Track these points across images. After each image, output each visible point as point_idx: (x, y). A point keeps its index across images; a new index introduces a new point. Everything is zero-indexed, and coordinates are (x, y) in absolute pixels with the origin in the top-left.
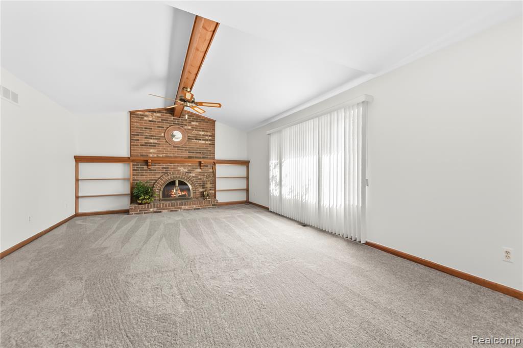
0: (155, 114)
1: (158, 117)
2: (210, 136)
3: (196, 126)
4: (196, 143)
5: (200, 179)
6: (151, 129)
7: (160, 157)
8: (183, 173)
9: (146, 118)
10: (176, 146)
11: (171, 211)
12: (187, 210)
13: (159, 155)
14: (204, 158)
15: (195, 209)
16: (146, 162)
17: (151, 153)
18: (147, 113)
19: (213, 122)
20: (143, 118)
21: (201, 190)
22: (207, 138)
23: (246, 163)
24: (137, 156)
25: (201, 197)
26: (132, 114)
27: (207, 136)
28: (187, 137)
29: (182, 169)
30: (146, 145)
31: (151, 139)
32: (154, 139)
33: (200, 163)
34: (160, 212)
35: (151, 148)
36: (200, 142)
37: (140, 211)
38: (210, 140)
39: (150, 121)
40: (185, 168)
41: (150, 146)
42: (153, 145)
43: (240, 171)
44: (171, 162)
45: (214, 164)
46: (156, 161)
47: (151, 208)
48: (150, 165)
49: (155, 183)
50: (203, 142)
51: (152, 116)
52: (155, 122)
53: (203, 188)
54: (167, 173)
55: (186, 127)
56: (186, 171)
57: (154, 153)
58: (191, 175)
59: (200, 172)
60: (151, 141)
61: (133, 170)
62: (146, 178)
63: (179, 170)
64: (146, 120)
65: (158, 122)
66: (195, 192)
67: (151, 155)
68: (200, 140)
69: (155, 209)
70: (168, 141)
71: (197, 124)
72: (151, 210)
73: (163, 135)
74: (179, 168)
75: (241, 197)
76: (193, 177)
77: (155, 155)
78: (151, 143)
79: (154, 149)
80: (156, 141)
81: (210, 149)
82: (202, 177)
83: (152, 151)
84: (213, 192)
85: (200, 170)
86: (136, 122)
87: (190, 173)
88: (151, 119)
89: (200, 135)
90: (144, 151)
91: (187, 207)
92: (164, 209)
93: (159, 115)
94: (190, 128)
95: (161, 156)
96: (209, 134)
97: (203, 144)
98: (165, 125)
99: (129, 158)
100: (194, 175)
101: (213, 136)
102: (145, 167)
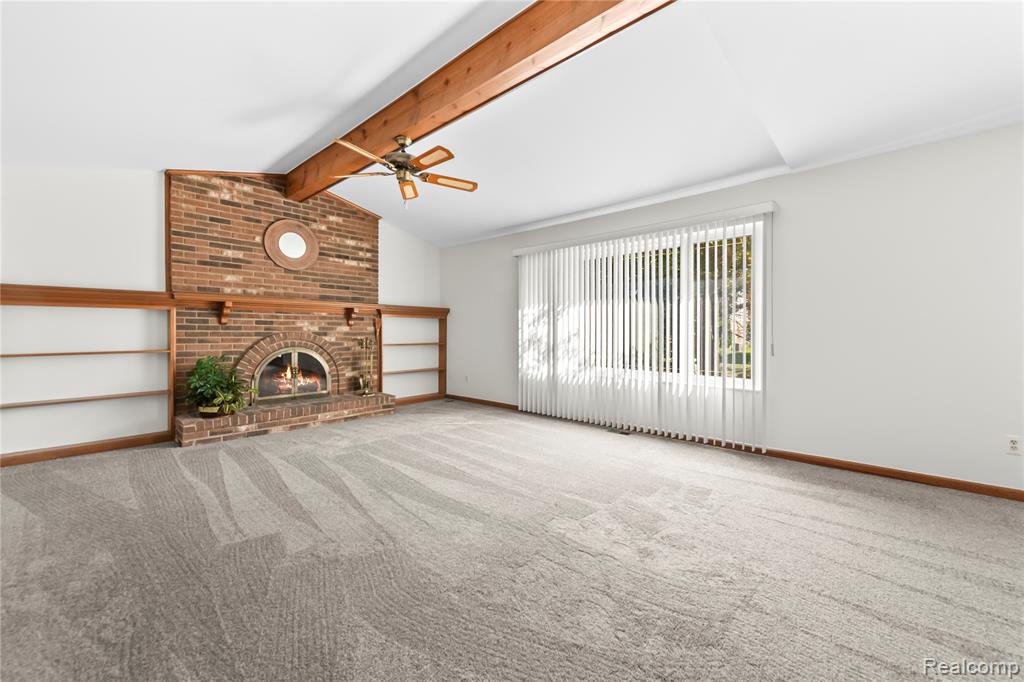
0: (237, 185)
1: (246, 194)
2: (368, 251)
3: (337, 224)
4: (337, 265)
5: (348, 349)
6: (229, 222)
7: (251, 295)
8: (309, 335)
9: (213, 194)
10: (291, 270)
11: (292, 428)
12: (330, 422)
13: (249, 290)
14: (355, 300)
15: (346, 419)
16: (218, 308)
17: (228, 284)
18: (217, 181)
19: (372, 220)
20: (205, 192)
21: (349, 374)
22: (361, 254)
23: (440, 315)
24: (189, 290)
25: (350, 390)
26: (170, 177)
27: (361, 249)
28: (317, 251)
29: (307, 326)
30: (213, 262)
31: (229, 248)
32: (235, 248)
33: (349, 312)
34: (266, 432)
35: (229, 273)
36: (347, 262)
37: (211, 434)
38: (368, 260)
39: (223, 202)
40: (312, 324)
41: (224, 265)
42: (234, 265)
43: (428, 330)
44: (280, 308)
45: (379, 313)
46: (244, 306)
47: (243, 424)
48: (227, 315)
49: (237, 362)
50: (354, 263)
51: (230, 191)
52: (239, 205)
53: (354, 369)
54: (270, 336)
55: (314, 226)
56: (316, 329)
57: (237, 285)
58: (327, 338)
59: (347, 334)
60: (229, 253)
61: (178, 327)
62: (213, 347)
63: (301, 328)
64: (213, 199)
65: (247, 207)
66: (337, 379)
67: (228, 290)
68: (347, 258)
69: (253, 427)
70: (272, 258)
71: (340, 220)
72: (243, 429)
73: (258, 239)
74: (299, 324)
75: (430, 386)
76: (332, 344)
77: (239, 291)
78: (227, 259)
79: (233, 273)
80: (240, 255)
81: (367, 281)
82: (351, 344)
83: (229, 278)
84: (376, 377)
85: (346, 329)
86: (186, 201)
87: (325, 334)
88: (227, 197)
89: (347, 247)
90: (210, 277)
91: (329, 416)
92: (274, 425)
93: (247, 188)
94: (323, 228)
95: (254, 292)
96: (365, 245)
97: (352, 267)
98: (265, 217)
99: (163, 294)
100: (333, 340)
101: (374, 250)
102: (213, 321)
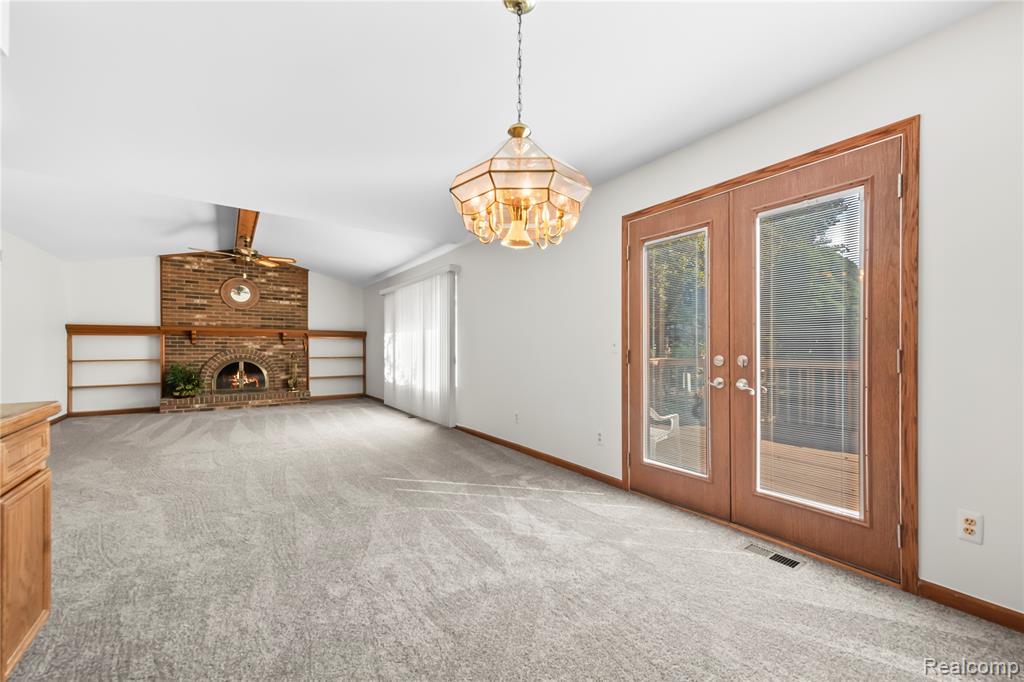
0: (203, 260)
1: (209, 264)
2: (299, 293)
3: (275, 277)
4: (275, 305)
5: (282, 360)
6: (197, 282)
7: (212, 326)
8: (252, 351)
9: (187, 267)
10: (240, 309)
11: (231, 408)
12: (258, 406)
13: (211, 323)
14: (288, 327)
15: (271, 405)
16: (188, 335)
17: (197, 320)
18: (189, 259)
19: (304, 273)
20: (182, 266)
21: (283, 377)
22: (293, 296)
23: (360, 335)
24: (173, 325)
25: (283, 387)
26: (164, 260)
27: (293, 293)
28: (259, 296)
29: (250, 345)
30: (188, 307)
31: (196, 298)
32: (202, 298)
33: (281, 335)
34: (212, 409)
35: (197, 313)
36: (281, 302)
37: (178, 408)
38: (298, 300)
39: (195, 270)
40: (255, 344)
41: (195, 309)
42: (201, 308)
43: (352, 347)
44: (231, 334)
45: (306, 337)
46: (205, 332)
47: (197, 403)
48: (195, 339)
49: (203, 366)
50: (287, 303)
51: (198, 263)
52: (204, 271)
53: (287, 374)
54: (224, 351)
55: (257, 280)
56: (258, 347)
57: (203, 320)
58: (266, 353)
59: (281, 350)
60: (198, 301)
61: (166, 346)
62: (188, 358)
63: (245, 347)
64: (188, 270)
65: (209, 272)
66: (272, 379)
67: (196, 323)
68: (282, 299)
69: (204, 406)
70: (228, 303)
71: (277, 275)
72: (197, 406)
73: (217, 291)
74: (246, 344)
75: (355, 388)
76: (270, 356)
77: (204, 324)
78: (197, 305)
79: (201, 313)
80: (205, 302)
81: (297, 314)
82: (284, 356)
83: (198, 316)
84: (305, 380)
85: (281, 347)
86: (171, 273)
87: (265, 350)
88: (197, 268)
89: (282, 292)
90: (185, 316)
91: (257, 402)
92: (218, 405)
93: (209, 261)
94: (263, 281)
95: (214, 324)
96: (296, 290)
97: (286, 305)
98: (221, 277)
99: (159, 328)
100: (271, 354)
101: (305, 293)
102: (187, 342)
